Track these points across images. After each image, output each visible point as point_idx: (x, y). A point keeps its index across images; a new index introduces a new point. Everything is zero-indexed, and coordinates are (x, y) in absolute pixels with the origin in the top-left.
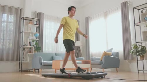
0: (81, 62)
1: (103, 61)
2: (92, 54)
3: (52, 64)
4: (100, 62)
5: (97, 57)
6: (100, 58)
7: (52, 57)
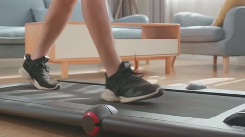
0: (138, 31)
1: (228, 27)
2: (171, 3)
3: (24, 39)
4: (216, 31)
5: (194, 14)
6: (215, 17)
7: (31, 11)
